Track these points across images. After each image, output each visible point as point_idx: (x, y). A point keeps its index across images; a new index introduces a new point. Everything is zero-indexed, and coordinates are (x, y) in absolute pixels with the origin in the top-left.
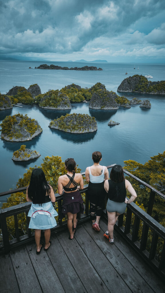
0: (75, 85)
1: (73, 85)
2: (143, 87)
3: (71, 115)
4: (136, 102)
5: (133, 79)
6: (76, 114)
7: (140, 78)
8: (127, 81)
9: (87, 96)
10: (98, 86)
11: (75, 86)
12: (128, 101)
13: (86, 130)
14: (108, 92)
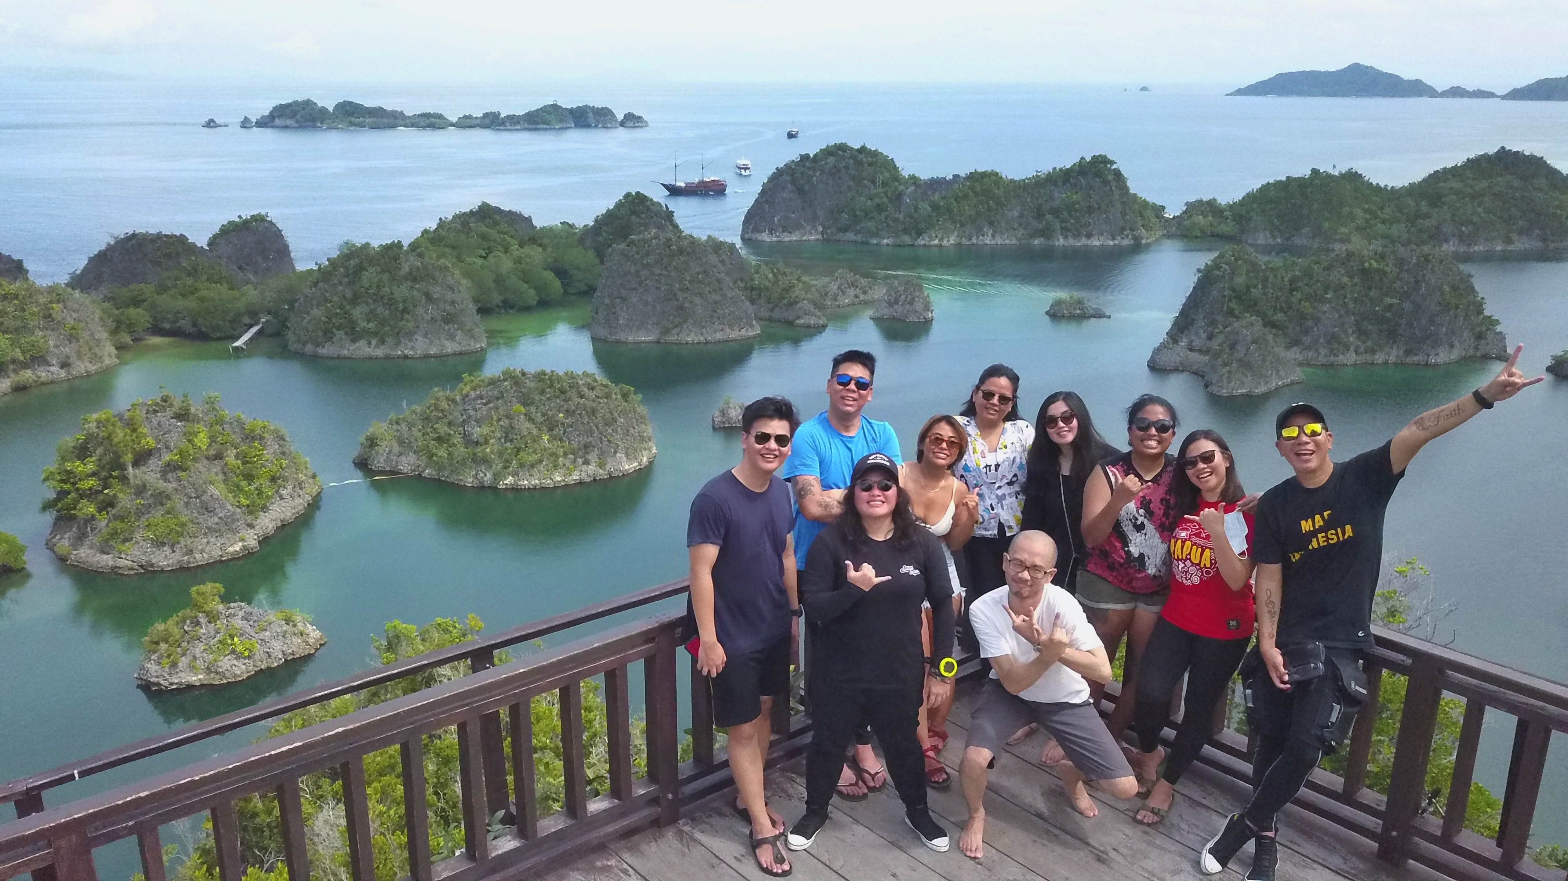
0: (498, 210)
1: (486, 213)
2: (880, 208)
3: (493, 382)
4: (851, 292)
5: (822, 171)
6: (524, 374)
7: (859, 163)
8: (793, 182)
9: (578, 268)
10: (634, 213)
11: (498, 218)
12: (808, 288)
13: (587, 462)
14: (693, 241)
